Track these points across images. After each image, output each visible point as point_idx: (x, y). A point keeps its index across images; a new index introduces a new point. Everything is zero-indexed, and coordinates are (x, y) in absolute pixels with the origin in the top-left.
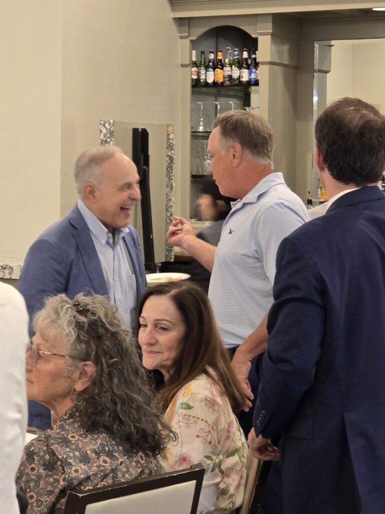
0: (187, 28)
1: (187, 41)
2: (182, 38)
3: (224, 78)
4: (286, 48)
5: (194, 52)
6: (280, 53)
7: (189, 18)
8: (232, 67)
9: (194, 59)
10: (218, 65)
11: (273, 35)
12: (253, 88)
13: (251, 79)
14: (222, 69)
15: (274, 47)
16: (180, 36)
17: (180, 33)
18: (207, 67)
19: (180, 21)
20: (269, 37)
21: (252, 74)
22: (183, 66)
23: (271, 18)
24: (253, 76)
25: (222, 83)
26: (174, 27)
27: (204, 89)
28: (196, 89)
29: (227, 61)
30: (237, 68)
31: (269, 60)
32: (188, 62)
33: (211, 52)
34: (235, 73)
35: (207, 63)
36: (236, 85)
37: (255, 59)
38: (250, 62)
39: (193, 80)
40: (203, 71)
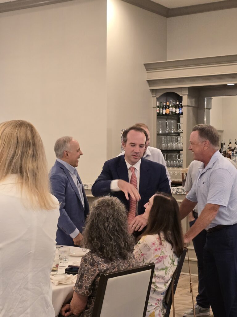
0: (155, 93)
1: (155, 98)
2: (153, 97)
3: (169, 112)
4: (193, 100)
5: (158, 102)
6: (191, 102)
7: (156, 90)
8: (172, 108)
9: (158, 105)
10: (167, 107)
11: (188, 95)
12: (181, 116)
13: (180, 112)
15: (189, 100)
17: (152, 95)
18: (163, 108)
19: (152, 91)
20: (187, 96)
21: (180, 110)
22: (154, 108)
23: (187, 89)
24: (181, 111)
25: (169, 114)
26: (150, 93)
27: (162, 117)
28: (159, 117)
29: (170, 105)
30: (174, 108)
31: (187, 105)
32: (155, 106)
33: (164, 102)
34: (174, 110)
35: (163, 107)
36: (174, 115)
37: (181, 104)
38: (179, 105)
39: (157, 113)
40: (161, 109)
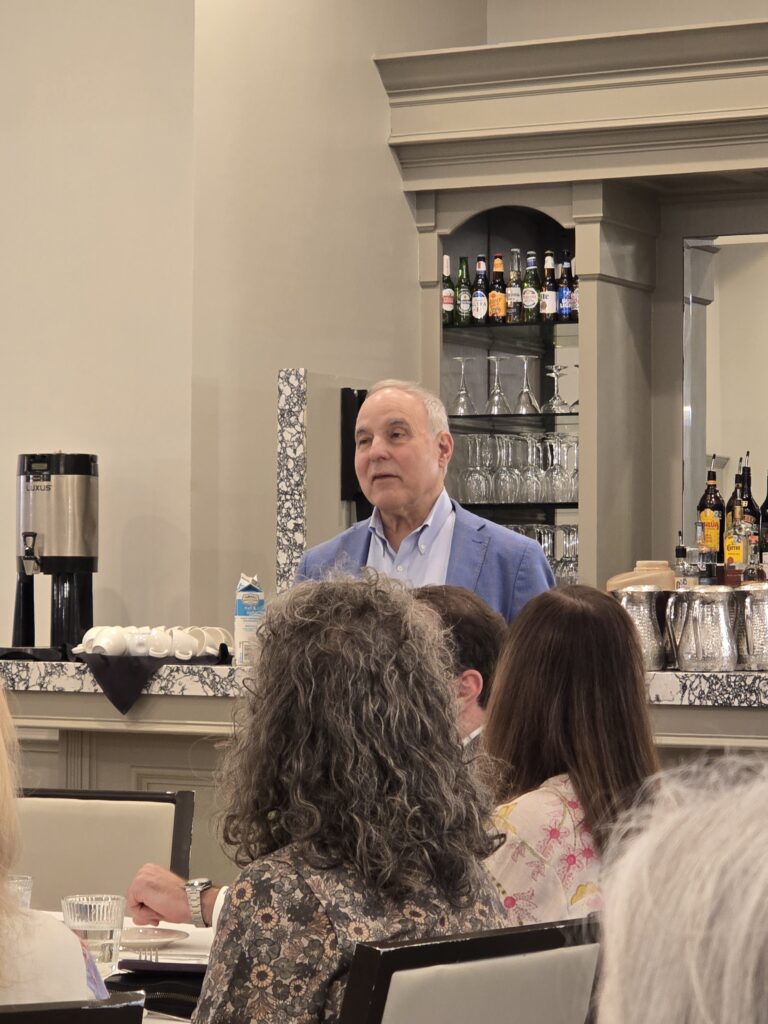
0: (433, 210)
1: (433, 239)
2: (422, 230)
3: (507, 308)
5: (446, 258)
7: (437, 193)
8: (522, 287)
9: (447, 272)
10: (494, 283)
11: (604, 223)
13: (561, 310)
14: (503, 291)
15: (606, 247)
16: (418, 228)
17: (418, 221)
18: (472, 289)
19: (419, 198)
20: (597, 226)
21: (564, 301)
22: (425, 285)
23: (600, 190)
24: (565, 304)
25: (504, 319)
26: (406, 209)
29: (513, 276)
30: (533, 289)
31: (597, 271)
32: (434, 278)
33: (479, 259)
34: (531, 298)
36: (530, 323)
37: (569, 271)
38: (558, 275)
39: (445, 314)
40: (464, 296)
